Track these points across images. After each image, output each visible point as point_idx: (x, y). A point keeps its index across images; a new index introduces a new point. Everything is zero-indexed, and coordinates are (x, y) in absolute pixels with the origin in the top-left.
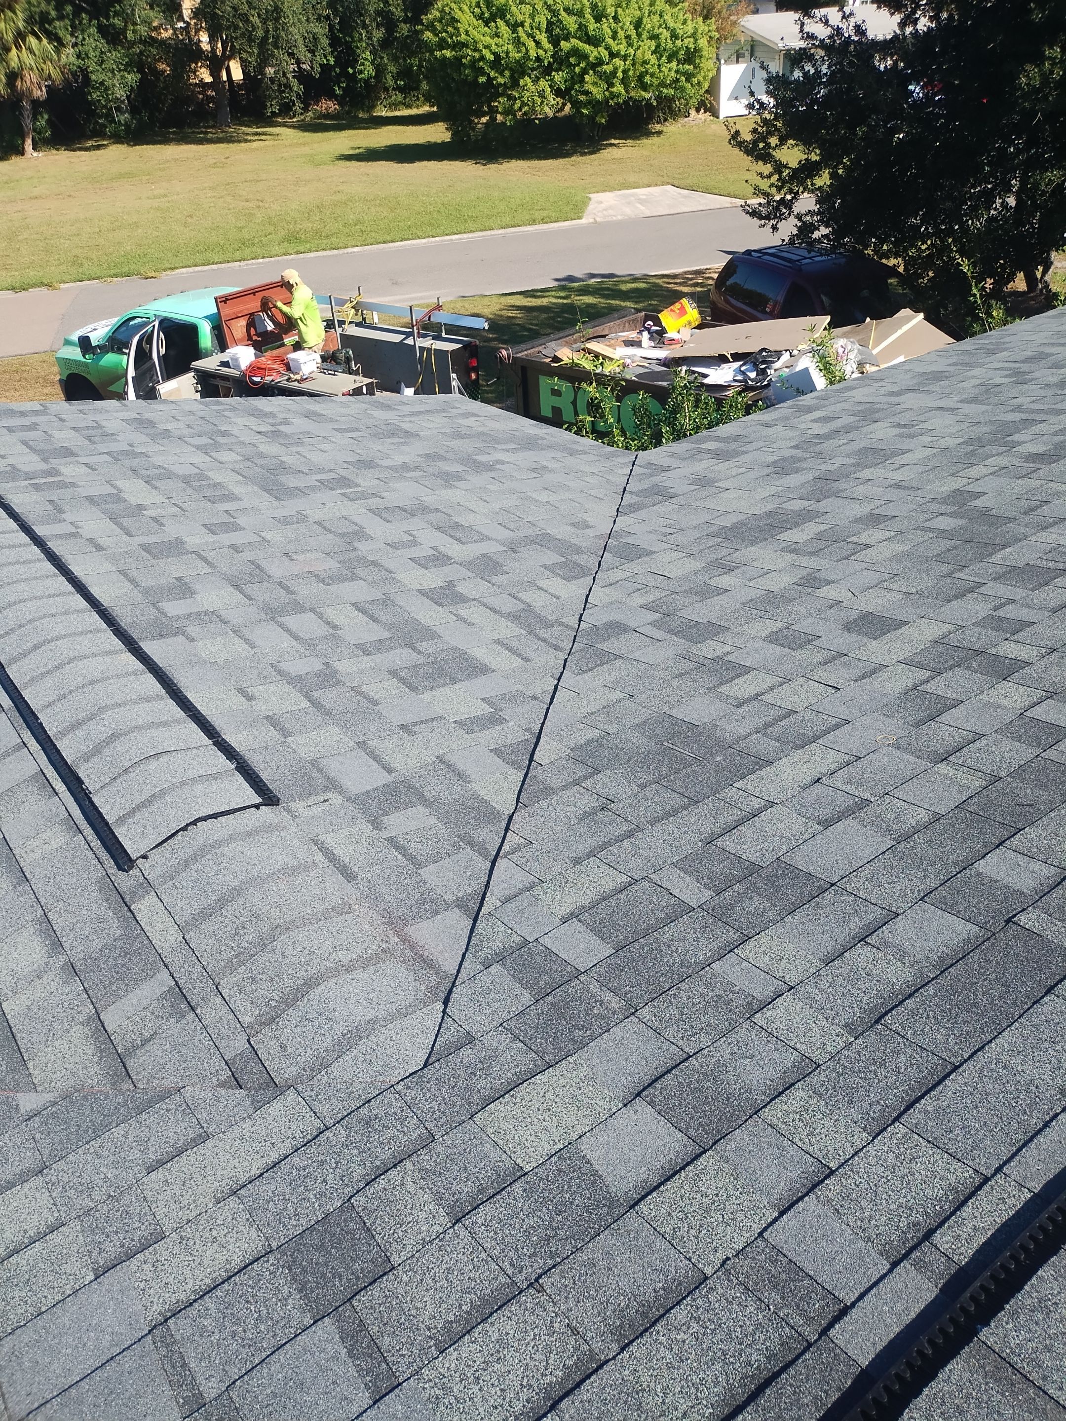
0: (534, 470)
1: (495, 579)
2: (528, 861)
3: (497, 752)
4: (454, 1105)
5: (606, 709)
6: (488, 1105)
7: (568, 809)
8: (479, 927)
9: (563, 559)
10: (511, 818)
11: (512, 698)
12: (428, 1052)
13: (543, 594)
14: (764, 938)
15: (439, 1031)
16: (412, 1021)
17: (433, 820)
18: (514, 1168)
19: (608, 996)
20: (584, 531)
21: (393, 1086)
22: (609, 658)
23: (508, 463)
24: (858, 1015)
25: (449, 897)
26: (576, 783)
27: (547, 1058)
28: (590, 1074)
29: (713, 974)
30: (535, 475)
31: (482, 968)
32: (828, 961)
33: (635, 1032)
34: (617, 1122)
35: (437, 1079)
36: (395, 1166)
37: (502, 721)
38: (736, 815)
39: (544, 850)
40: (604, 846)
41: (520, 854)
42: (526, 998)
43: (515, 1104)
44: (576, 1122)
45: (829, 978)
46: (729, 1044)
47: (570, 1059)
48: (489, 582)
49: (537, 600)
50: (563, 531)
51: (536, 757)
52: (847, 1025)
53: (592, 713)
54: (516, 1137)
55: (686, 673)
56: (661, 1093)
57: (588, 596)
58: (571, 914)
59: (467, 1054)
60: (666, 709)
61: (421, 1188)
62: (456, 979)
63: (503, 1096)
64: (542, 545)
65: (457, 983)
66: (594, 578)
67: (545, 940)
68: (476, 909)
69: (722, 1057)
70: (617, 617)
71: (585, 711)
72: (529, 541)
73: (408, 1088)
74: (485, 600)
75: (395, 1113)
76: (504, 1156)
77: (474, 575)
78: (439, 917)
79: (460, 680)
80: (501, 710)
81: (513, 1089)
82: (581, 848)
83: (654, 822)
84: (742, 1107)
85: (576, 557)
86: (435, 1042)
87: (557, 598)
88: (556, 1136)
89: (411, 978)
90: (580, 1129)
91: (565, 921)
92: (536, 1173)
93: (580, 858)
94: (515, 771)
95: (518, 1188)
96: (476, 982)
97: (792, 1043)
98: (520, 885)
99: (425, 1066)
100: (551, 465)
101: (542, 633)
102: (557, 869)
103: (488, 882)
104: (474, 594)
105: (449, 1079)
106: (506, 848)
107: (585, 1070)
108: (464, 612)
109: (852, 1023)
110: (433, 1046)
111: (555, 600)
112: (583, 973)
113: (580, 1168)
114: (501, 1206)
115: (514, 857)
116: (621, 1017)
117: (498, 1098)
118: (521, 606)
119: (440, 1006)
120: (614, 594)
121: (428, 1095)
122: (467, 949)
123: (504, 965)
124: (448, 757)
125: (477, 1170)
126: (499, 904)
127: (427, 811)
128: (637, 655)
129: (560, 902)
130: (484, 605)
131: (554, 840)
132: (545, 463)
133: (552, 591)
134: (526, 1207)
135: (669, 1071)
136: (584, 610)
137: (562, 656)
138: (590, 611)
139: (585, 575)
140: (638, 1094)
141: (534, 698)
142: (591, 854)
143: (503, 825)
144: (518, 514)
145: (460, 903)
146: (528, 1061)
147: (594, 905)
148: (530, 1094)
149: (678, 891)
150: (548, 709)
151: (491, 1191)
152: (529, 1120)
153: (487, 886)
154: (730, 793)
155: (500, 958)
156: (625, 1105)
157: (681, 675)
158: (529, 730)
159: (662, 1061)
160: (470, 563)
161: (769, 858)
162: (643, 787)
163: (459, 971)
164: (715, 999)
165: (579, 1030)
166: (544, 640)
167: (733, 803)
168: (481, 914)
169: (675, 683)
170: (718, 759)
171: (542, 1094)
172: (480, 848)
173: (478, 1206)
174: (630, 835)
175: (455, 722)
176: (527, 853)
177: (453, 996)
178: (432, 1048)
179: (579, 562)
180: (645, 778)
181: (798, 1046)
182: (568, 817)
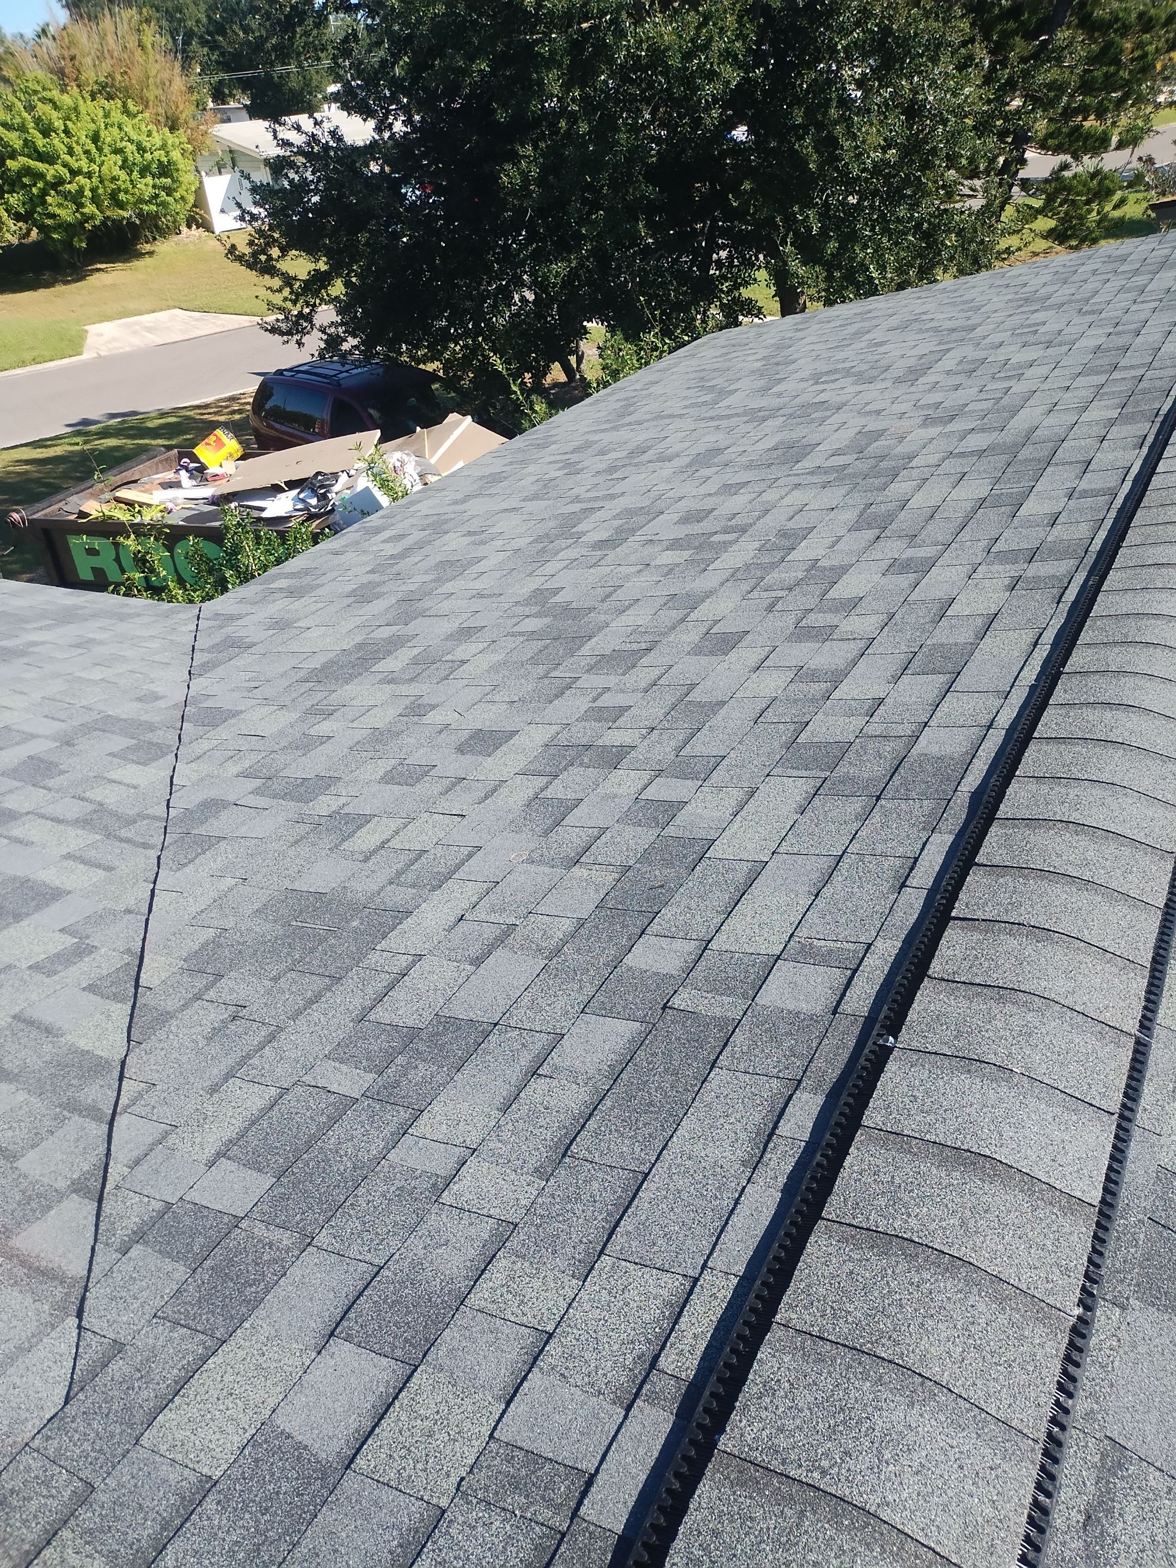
0: (77, 646)
1: (51, 783)
2: (154, 1107)
3: (91, 988)
4: (112, 1436)
5: (219, 902)
6: (155, 1418)
7: (193, 1030)
8: (107, 1208)
9: (134, 742)
10: (123, 1063)
11: (98, 919)
12: (67, 1383)
13: (116, 787)
14: (436, 1107)
15: (76, 1353)
16: (41, 1352)
17: (22, 1096)
18: (200, 1481)
19: (275, 1234)
20: (154, 704)
21: (27, 1444)
22: (210, 843)
23: (43, 643)
24: (545, 1155)
25: (62, 1184)
26: (197, 997)
27: (218, 1335)
28: (273, 1332)
29: (391, 1166)
30: (80, 651)
31: (120, 1256)
32: (505, 1109)
33: (316, 1264)
34: (315, 1375)
35: (84, 1413)
36: (49, 1543)
37: (92, 949)
38: (385, 979)
39: (171, 1089)
40: (244, 1061)
41: (143, 1102)
42: (181, 1271)
43: (188, 1404)
44: (266, 1396)
45: (510, 1126)
46: (421, 1238)
47: (246, 1325)
48: (44, 788)
49: (109, 796)
50: (127, 709)
51: (142, 981)
52: (536, 1170)
53: (201, 911)
54: (197, 1443)
55: (302, 838)
56: (356, 1322)
57: (172, 777)
58: (218, 1154)
59: (118, 1367)
60: (287, 884)
61: (87, 1556)
62: (88, 1281)
63: (172, 1401)
64: (104, 731)
65: (90, 1285)
66: (176, 754)
67: (194, 1196)
68: (99, 1187)
69: (416, 1255)
70: (213, 793)
71: (194, 909)
72: (87, 729)
73: (48, 1438)
74: (43, 811)
75: (37, 1477)
76: (187, 1472)
77: (22, 784)
78: (52, 1212)
79: (28, 915)
80: (87, 937)
81: (182, 1387)
82: (216, 1072)
83: (295, 1016)
84: (446, 1302)
85: (150, 735)
86: (74, 1369)
87: (135, 788)
88: (244, 1420)
89: (29, 1300)
90: (271, 1402)
91: (211, 1164)
92: (229, 1476)
93: (217, 1084)
94: (119, 1005)
95: (210, 1505)
96: (114, 1275)
97: (485, 1212)
98: (149, 1140)
99: (66, 1403)
100: (98, 636)
101: (124, 833)
102: (191, 1107)
103: (109, 1149)
104: (27, 807)
105: (100, 1407)
106: (123, 1101)
107: (266, 1330)
108: (17, 832)
109: (540, 1166)
110: (73, 1374)
111: (132, 791)
112: (243, 1218)
113: (280, 1447)
114: (193, 1534)
115: (136, 1109)
116: (296, 1253)
117: (167, 1405)
118: (90, 808)
119: (72, 1322)
120: (203, 768)
121: (76, 1437)
122: (96, 1240)
123: (146, 1243)
124: (28, 1013)
125: (156, 1502)
126: (126, 1170)
127: (13, 1087)
128: (243, 831)
129: (201, 1144)
130: (43, 816)
131: (181, 1074)
132: (91, 635)
133: (127, 781)
134: (224, 1522)
135: (361, 1294)
136: (171, 794)
137: (154, 854)
138: (178, 794)
139: (164, 754)
140: (332, 1334)
141: (128, 911)
142: (230, 1075)
143: (116, 1074)
144: (67, 700)
145: (78, 1187)
146: (195, 1347)
147: (242, 1135)
148: (203, 1384)
149: (336, 1086)
150: (147, 920)
151: (178, 1522)
152: (209, 1416)
153: (108, 1154)
154: (374, 958)
155: (140, 1236)
156: (319, 1353)
157: (296, 842)
158: (129, 951)
159: (352, 1284)
160: (15, 770)
161: (428, 1016)
162: (275, 979)
163: (90, 1270)
164: (397, 1193)
165: (251, 1286)
166: (128, 841)
167: (379, 969)
168: (106, 1191)
169: (291, 852)
170: (355, 924)
171: (219, 1379)
172: (92, 1112)
173: (165, 1547)
174: (271, 1038)
175: (30, 967)
176: (152, 1098)
177: (88, 1304)
178: (72, 1378)
179: (155, 740)
180: (274, 970)
181: (492, 1212)
182: (193, 1041)
